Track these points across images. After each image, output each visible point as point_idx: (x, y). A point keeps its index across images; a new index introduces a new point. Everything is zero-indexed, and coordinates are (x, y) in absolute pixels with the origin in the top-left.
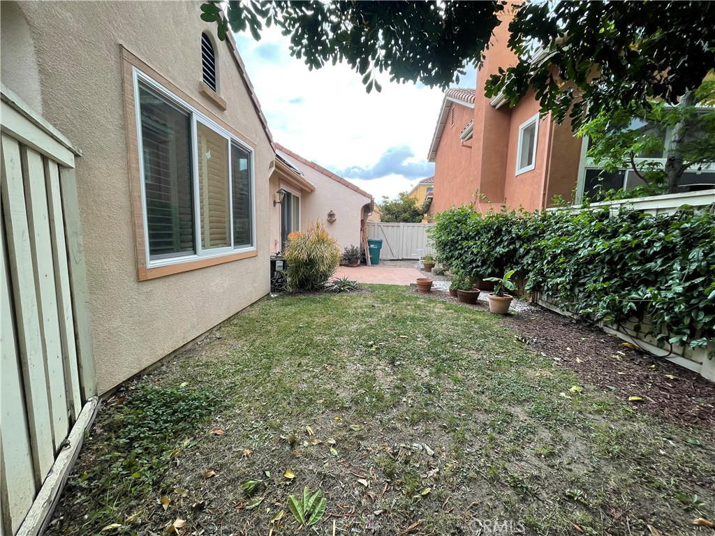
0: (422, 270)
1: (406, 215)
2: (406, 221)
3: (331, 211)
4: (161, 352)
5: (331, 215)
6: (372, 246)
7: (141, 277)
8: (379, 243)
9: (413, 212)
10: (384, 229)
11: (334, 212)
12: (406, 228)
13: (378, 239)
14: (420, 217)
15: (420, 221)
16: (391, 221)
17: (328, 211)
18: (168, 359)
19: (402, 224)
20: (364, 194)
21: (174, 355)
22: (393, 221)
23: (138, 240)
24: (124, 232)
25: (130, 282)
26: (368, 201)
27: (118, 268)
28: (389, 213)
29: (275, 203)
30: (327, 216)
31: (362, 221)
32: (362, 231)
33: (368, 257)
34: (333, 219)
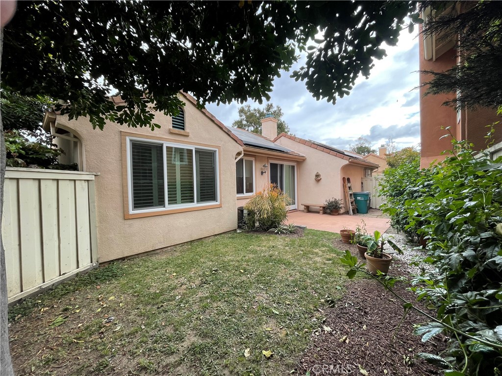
3: (318, 173)
4: (137, 251)
5: (317, 176)
6: (359, 198)
7: (126, 217)
11: (320, 173)
13: (367, 192)
17: (315, 173)
18: (142, 255)
21: (147, 254)
23: (125, 202)
24: (118, 200)
25: (121, 220)
26: (346, 162)
27: (115, 214)
29: (262, 173)
30: (314, 177)
31: (344, 179)
32: (344, 186)
33: (349, 208)
34: (319, 178)
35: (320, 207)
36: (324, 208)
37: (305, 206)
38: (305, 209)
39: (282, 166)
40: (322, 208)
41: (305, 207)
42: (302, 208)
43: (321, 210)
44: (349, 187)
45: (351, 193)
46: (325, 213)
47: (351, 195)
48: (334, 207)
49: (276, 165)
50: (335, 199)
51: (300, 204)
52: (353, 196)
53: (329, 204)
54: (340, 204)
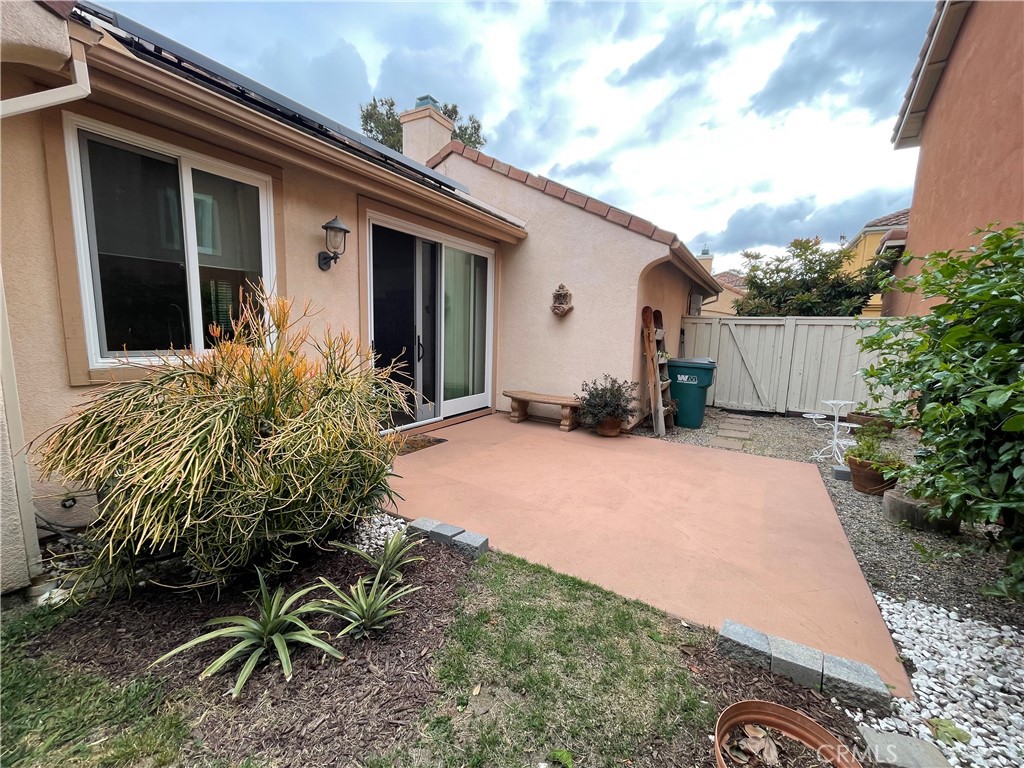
0: (840, 475)
1: (813, 296)
2: (806, 310)
3: (562, 287)
5: (561, 297)
6: (682, 378)
8: (708, 371)
9: (833, 287)
10: (739, 333)
11: (570, 290)
12: (802, 330)
13: (704, 360)
14: (857, 301)
15: (858, 311)
16: (762, 314)
17: (553, 289)
19: (790, 321)
20: (647, 231)
22: (770, 313)
26: (662, 252)
28: (760, 294)
29: (325, 261)
30: (549, 302)
31: (646, 311)
32: (644, 338)
33: (657, 411)
34: (566, 307)
35: (564, 406)
36: (574, 409)
37: (514, 399)
38: (514, 410)
39: (434, 249)
40: (567, 411)
41: (515, 405)
42: (506, 404)
43: (566, 418)
44: (659, 343)
45: (663, 361)
46: (576, 426)
47: (661, 366)
48: (609, 409)
49: (409, 241)
50: (615, 381)
51: (499, 392)
52: (666, 372)
53: (591, 394)
54: (628, 401)
